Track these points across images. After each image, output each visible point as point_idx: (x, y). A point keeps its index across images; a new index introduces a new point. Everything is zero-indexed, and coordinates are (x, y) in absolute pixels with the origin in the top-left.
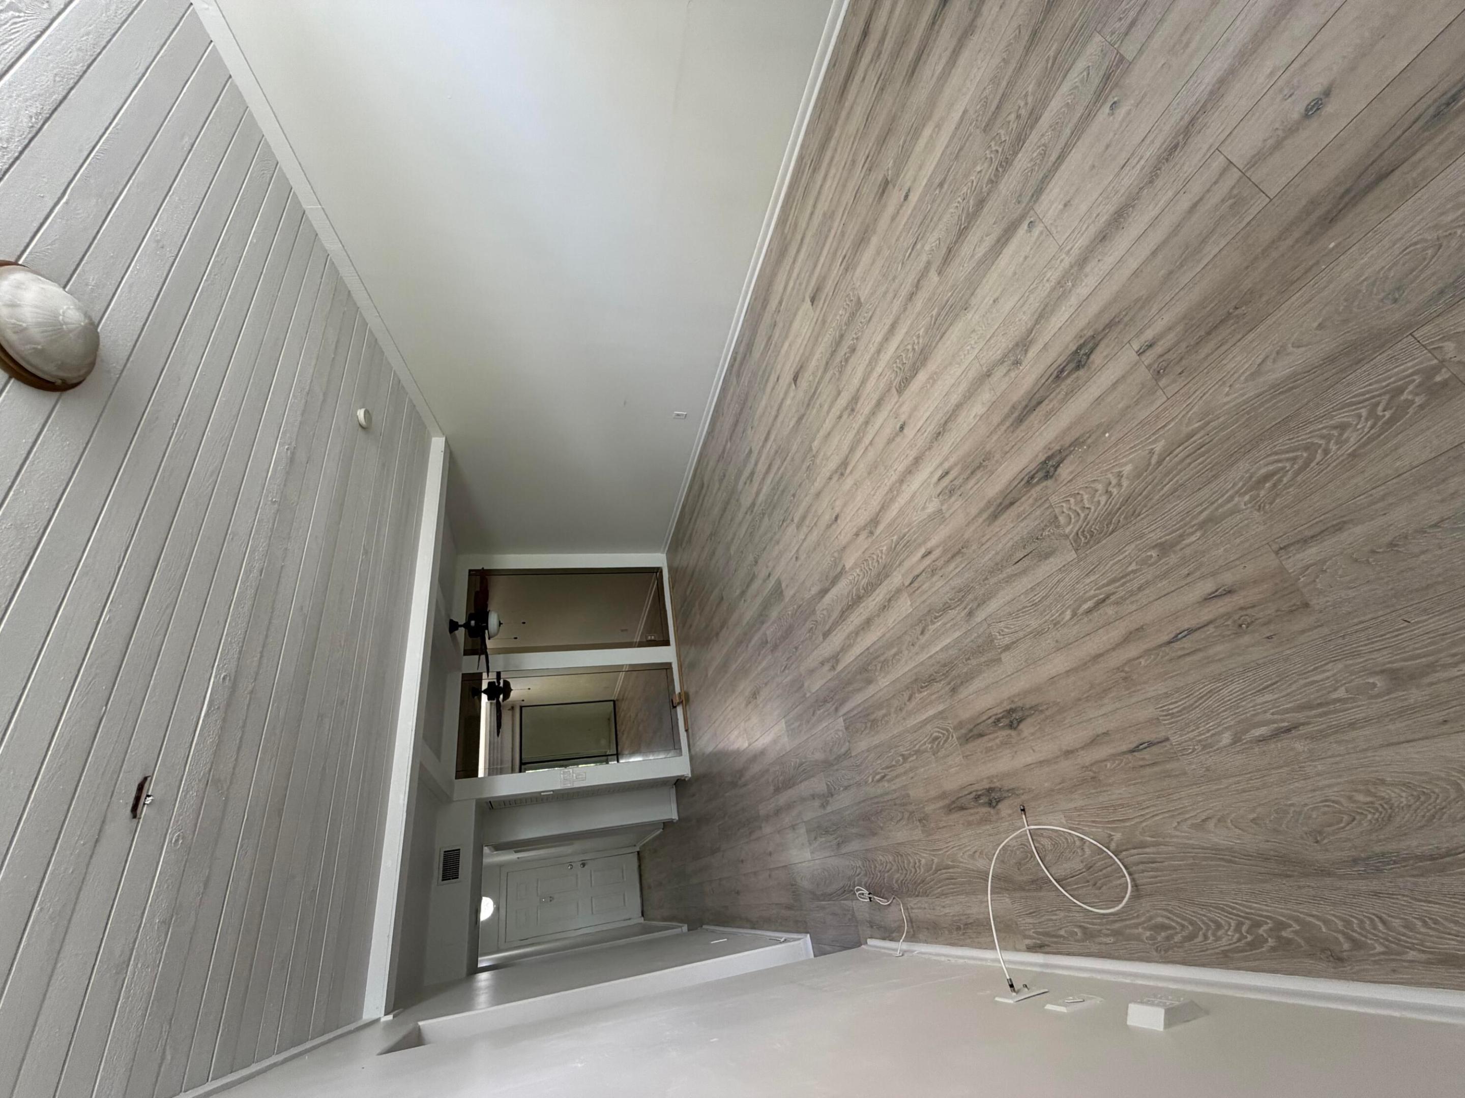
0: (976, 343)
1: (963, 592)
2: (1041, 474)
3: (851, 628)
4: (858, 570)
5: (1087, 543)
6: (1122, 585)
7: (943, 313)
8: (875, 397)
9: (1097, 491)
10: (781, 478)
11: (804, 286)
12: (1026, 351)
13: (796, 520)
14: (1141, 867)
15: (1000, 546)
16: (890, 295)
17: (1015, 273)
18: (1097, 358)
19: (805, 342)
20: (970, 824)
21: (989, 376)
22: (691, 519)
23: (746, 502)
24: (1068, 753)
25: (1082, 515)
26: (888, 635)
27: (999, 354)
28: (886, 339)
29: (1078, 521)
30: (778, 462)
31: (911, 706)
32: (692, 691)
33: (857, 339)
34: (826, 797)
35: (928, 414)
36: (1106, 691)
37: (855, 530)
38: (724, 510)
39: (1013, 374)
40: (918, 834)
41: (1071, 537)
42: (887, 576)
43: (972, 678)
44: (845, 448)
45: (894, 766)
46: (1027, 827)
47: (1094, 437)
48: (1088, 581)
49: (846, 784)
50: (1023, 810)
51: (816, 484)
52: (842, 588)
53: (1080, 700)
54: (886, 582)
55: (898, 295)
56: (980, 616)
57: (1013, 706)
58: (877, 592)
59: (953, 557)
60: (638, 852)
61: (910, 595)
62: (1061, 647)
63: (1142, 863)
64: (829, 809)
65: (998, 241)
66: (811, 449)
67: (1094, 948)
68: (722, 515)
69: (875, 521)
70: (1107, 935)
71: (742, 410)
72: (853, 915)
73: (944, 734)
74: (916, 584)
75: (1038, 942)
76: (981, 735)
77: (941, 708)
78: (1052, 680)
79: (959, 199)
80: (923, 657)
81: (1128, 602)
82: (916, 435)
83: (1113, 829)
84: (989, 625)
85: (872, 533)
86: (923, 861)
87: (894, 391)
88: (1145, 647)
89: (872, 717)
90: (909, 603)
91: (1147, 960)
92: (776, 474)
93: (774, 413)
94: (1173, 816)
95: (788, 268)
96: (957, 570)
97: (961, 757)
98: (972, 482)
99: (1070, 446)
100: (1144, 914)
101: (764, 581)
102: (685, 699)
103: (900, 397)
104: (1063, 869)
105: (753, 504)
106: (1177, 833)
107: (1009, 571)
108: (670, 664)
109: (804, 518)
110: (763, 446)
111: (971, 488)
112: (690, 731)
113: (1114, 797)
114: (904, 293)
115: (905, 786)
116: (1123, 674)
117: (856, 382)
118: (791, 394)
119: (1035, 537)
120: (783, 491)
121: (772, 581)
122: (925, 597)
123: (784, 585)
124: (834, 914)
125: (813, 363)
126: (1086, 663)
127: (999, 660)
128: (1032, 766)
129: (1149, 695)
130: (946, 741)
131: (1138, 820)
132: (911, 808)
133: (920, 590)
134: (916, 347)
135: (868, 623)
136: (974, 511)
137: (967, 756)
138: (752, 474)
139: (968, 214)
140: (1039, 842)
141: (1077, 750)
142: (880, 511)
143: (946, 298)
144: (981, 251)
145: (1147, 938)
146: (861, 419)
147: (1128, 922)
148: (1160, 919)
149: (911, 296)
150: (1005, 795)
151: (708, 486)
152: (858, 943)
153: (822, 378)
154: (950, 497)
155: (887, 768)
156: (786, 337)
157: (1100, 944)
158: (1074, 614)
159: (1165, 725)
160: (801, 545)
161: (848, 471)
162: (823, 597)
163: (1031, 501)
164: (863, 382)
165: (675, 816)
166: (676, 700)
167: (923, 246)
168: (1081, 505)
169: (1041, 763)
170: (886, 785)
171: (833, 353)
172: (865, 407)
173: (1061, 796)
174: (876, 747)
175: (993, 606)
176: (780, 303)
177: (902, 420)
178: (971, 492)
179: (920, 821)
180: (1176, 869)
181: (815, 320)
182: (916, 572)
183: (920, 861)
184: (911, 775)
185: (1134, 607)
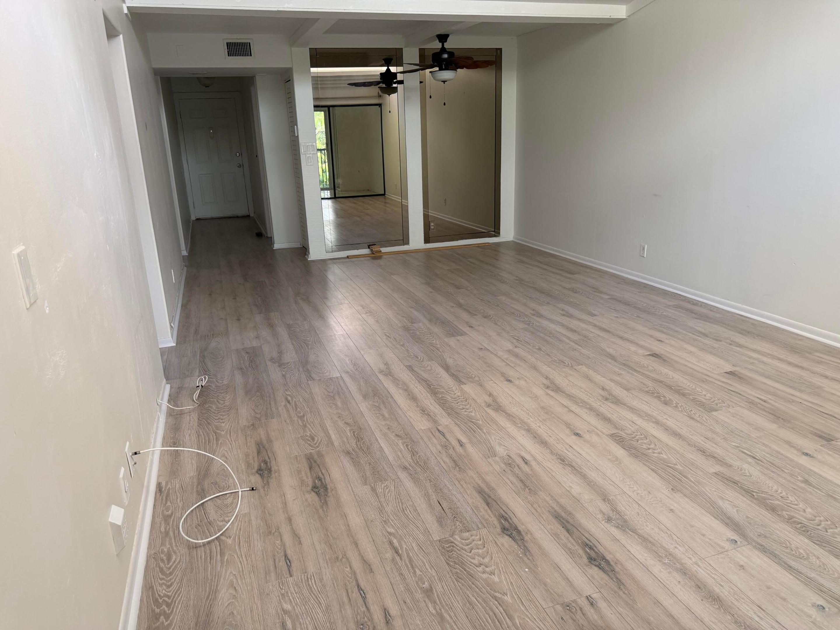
0: (638, 494)
1: (425, 466)
2: (506, 525)
3: (411, 386)
4: (459, 394)
5: (443, 548)
6: (406, 565)
7: (676, 474)
8: (614, 417)
9: (483, 558)
10: (560, 340)
11: (750, 367)
12: (617, 527)
13: (517, 350)
14: (208, 551)
15: (455, 493)
16: (709, 435)
17: (692, 526)
18: (594, 571)
19: (690, 365)
20: (247, 455)
21: (604, 500)
22: (541, 262)
23: (544, 310)
24: (290, 520)
25: (466, 548)
26: (400, 412)
27: (621, 507)
28: (667, 429)
29: (462, 544)
30: (576, 337)
31: (341, 424)
32: (381, 262)
33: (676, 407)
34: (279, 362)
35: (583, 454)
36: (331, 546)
37: (495, 394)
38: (542, 292)
39: (600, 516)
40: (243, 422)
41: (451, 539)
42: (449, 414)
43: (355, 466)
44: (574, 391)
45: (296, 409)
46: (240, 490)
47: (528, 561)
48: (414, 545)
49: (288, 376)
50: (253, 489)
51: (545, 367)
52: (447, 380)
53: (327, 530)
54: (444, 413)
55: (707, 441)
56: (402, 475)
57: (329, 490)
58: (437, 406)
59: (454, 461)
60: (249, 216)
61: (429, 429)
62: (368, 524)
63: (211, 552)
64: (269, 363)
65: (729, 518)
66: (580, 364)
67: (158, 520)
68: (537, 290)
69: (499, 408)
70: (165, 529)
71: (639, 309)
72: (188, 376)
73: (315, 444)
74: (437, 433)
75: (163, 490)
76: (311, 468)
77: (336, 444)
78: (344, 516)
79: (784, 494)
80: (378, 434)
81: (393, 566)
82: (568, 444)
83: (235, 539)
84: (394, 480)
85: (489, 406)
86: (223, 425)
87: (615, 431)
88: (358, 572)
89: (337, 397)
90: (422, 428)
91: (149, 548)
92: (565, 335)
93: (626, 336)
94: (239, 572)
95: (776, 354)
96: (442, 464)
97: (297, 454)
98: (514, 480)
99: (525, 546)
100: (178, 549)
101: (467, 323)
102: (375, 256)
103: (607, 435)
104: (211, 509)
105: (541, 316)
106: (228, 573)
107: (434, 497)
108: (408, 243)
109: (517, 356)
110: (595, 326)
111: (508, 479)
112: (348, 260)
113: (256, 542)
114: (708, 446)
115: (280, 416)
116: (340, 557)
117: (635, 403)
118: (641, 351)
119: (456, 515)
120: (546, 341)
121: (466, 329)
122: (426, 439)
123: (459, 338)
124: (189, 363)
125: (665, 370)
126: (352, 537)
127: (365, 483)
128: (283, 498)
129: (323, 570)
130: (310, 445)
131: (239, 553)
132: (263, 420)
133: (432, 436)
134: (650, 451)
135: (414, 398)
136: (488, 478)
137: (296, 458)
138: (571, 316)
139: (765, 499)
140: (229, 497)
141: (291, 525)
142: (506, 413)
143: (689, 476)
144: (725, 506)
145: (163, 549)
146: (595, 404)
147: (173, 540)
148: (174, 557)
149: (703, 451)
150: (265, 479)
151: (569, 278)
152: (168, 378)
153: (648, 377)
154: (505, 463)
155: (296, 405)
156: (702, 349)
157: (160, 524)
158: (390, 534)
159: (301, 576)
160: (492, 353)
161: (549, 392)
162: (442, 367)
163: (487, 516)
164: (632, 409)
165: (276, 246)
166: (375, 248)
167: (749, 463)
168: (475, 548)
169: (285, 504)
170: (283, 404)
171: (670, 387)
172: (606, 409)
173: (260, 512)
174: (313, 398)
175: (408, 484)
176: (740, 346)
177: (584, 436)
178: (504, 478)
179: (253, 425)
180: (205, 570)
181: (709, 374)
182: (448, 435)
183: (223, 422)
184: (288, 421)
185: (388, 569)
